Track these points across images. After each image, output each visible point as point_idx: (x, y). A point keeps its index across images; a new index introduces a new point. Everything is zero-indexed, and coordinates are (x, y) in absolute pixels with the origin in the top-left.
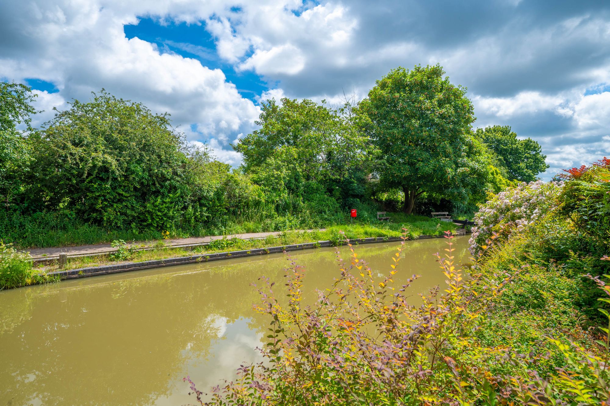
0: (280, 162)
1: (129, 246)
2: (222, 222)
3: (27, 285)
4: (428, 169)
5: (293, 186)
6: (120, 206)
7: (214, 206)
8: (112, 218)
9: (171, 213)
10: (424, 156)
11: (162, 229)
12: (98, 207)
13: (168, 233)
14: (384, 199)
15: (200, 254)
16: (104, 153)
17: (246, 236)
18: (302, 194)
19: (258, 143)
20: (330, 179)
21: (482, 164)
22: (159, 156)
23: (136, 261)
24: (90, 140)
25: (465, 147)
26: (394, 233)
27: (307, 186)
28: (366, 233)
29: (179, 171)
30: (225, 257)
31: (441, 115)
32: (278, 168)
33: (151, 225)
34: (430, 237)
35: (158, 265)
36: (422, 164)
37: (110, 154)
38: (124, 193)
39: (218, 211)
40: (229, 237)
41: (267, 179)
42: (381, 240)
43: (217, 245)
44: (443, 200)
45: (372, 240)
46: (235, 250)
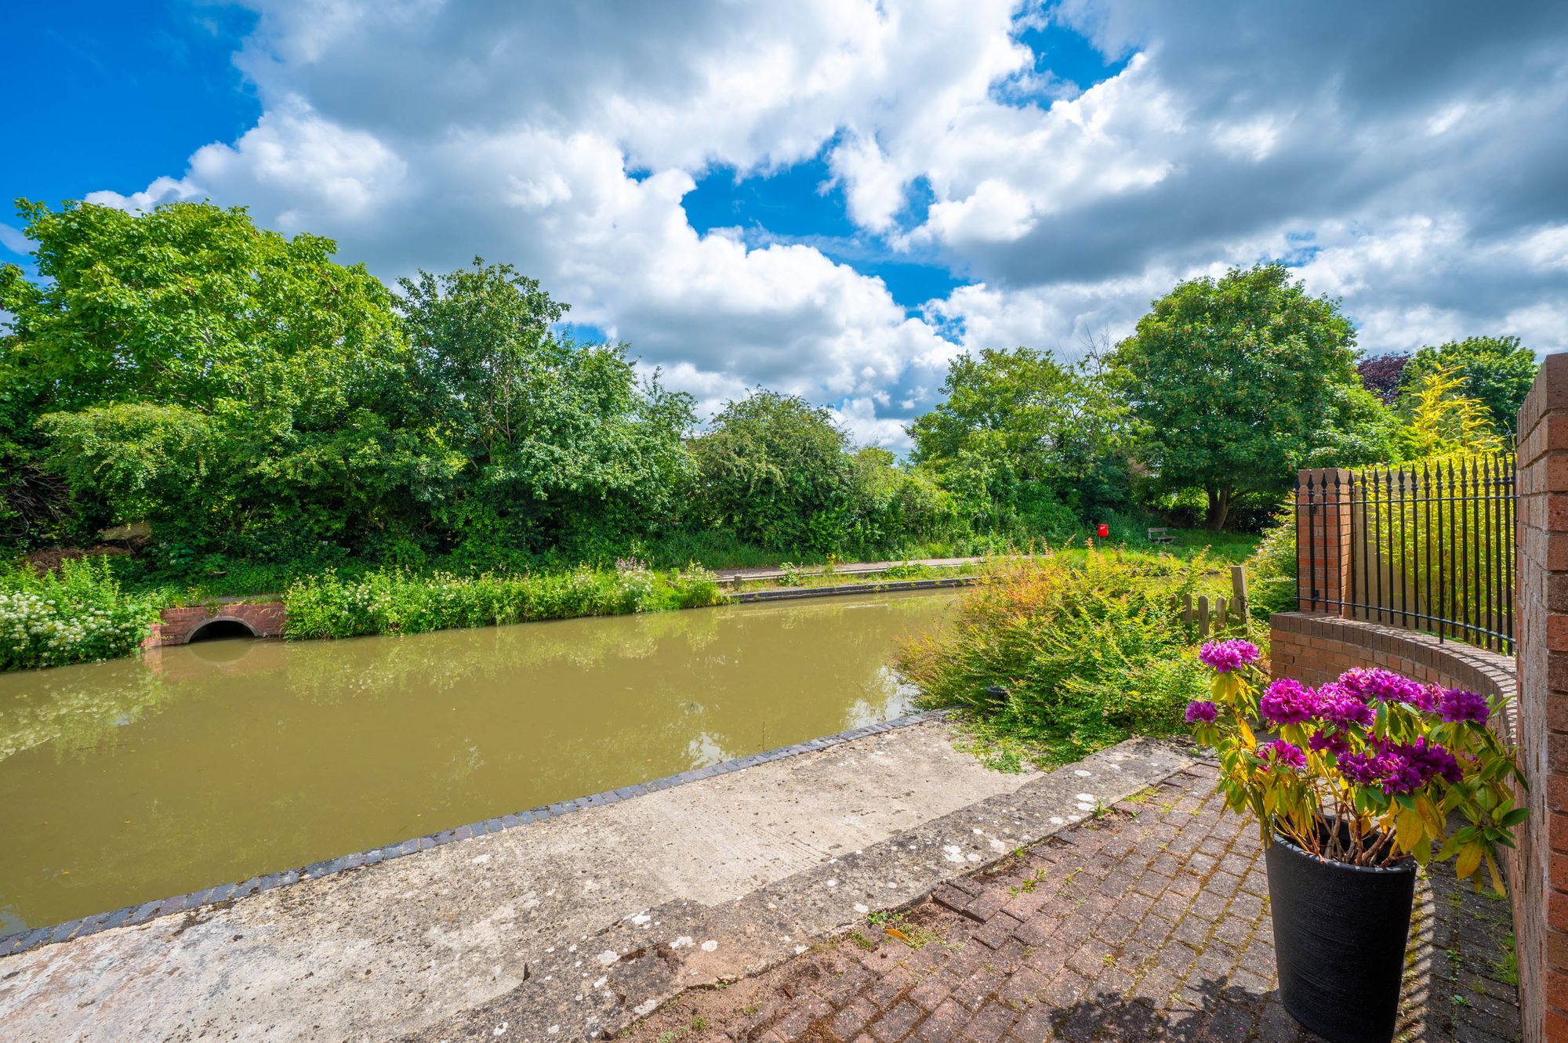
0: (978, 456)
1: (797, 571)
2: (899, 543)
3: (713, 605)
4: (1247, 454)
5: (1000, 491)
6: (781, 524)
7: (888, 521)
8: (773, 537)
9: (836, 532)
10: (1240, 431)
11: (826, 551)
12: (758, 525)
13: (834, 556)
14: (1171, 506)
15: (876, 583)
16: (768, 462)
17: (932, 563)
18: (1015, 503)
19: (944, 425)
20: (1062, 478)
21: (1373, 437)
22: (823, 461)
23: (807, 587)
24: (752, 448)
25: (1332, 410)
27: (1024, 490)
29: (846, 477)
30: (907, 588)
31: (1278, 355)
32: (976, 464)
33: (814, 546)
35: (830, 593)
36: (1234, 445)
37: (772, 463)
38: (786, 509)
39: (893, 528)
40: (911, 563)
41: (960, 482)
43: (895, 572)
46: (920, 579)
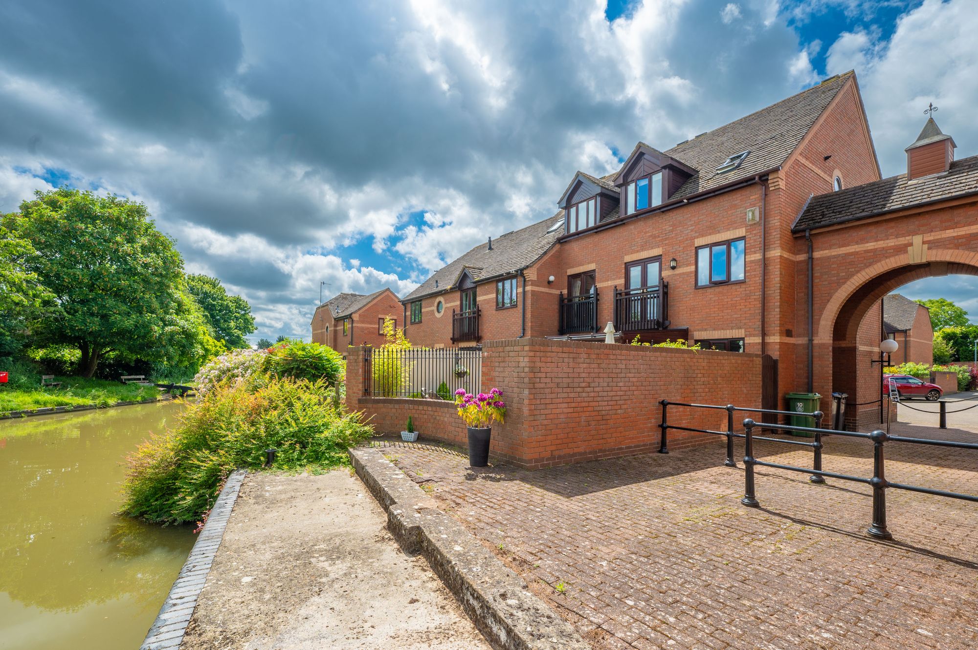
4: (129, 323)
14: (38, 358)
21: (192, 323)
25: (173, 304)
26: (80, 401)
28: (37, 402)
31: (146, 264)
34: (131, 403)
36: (118, 317)
42: (62, 409)
44: (138, 361)
45: (48, 410)
